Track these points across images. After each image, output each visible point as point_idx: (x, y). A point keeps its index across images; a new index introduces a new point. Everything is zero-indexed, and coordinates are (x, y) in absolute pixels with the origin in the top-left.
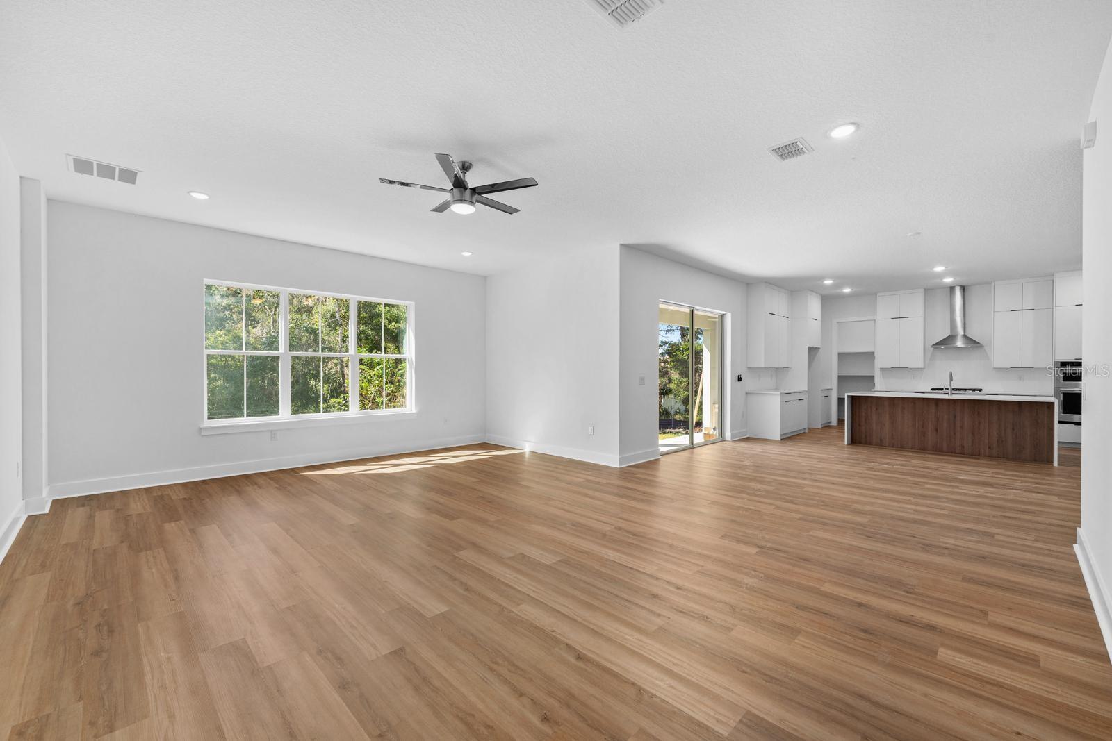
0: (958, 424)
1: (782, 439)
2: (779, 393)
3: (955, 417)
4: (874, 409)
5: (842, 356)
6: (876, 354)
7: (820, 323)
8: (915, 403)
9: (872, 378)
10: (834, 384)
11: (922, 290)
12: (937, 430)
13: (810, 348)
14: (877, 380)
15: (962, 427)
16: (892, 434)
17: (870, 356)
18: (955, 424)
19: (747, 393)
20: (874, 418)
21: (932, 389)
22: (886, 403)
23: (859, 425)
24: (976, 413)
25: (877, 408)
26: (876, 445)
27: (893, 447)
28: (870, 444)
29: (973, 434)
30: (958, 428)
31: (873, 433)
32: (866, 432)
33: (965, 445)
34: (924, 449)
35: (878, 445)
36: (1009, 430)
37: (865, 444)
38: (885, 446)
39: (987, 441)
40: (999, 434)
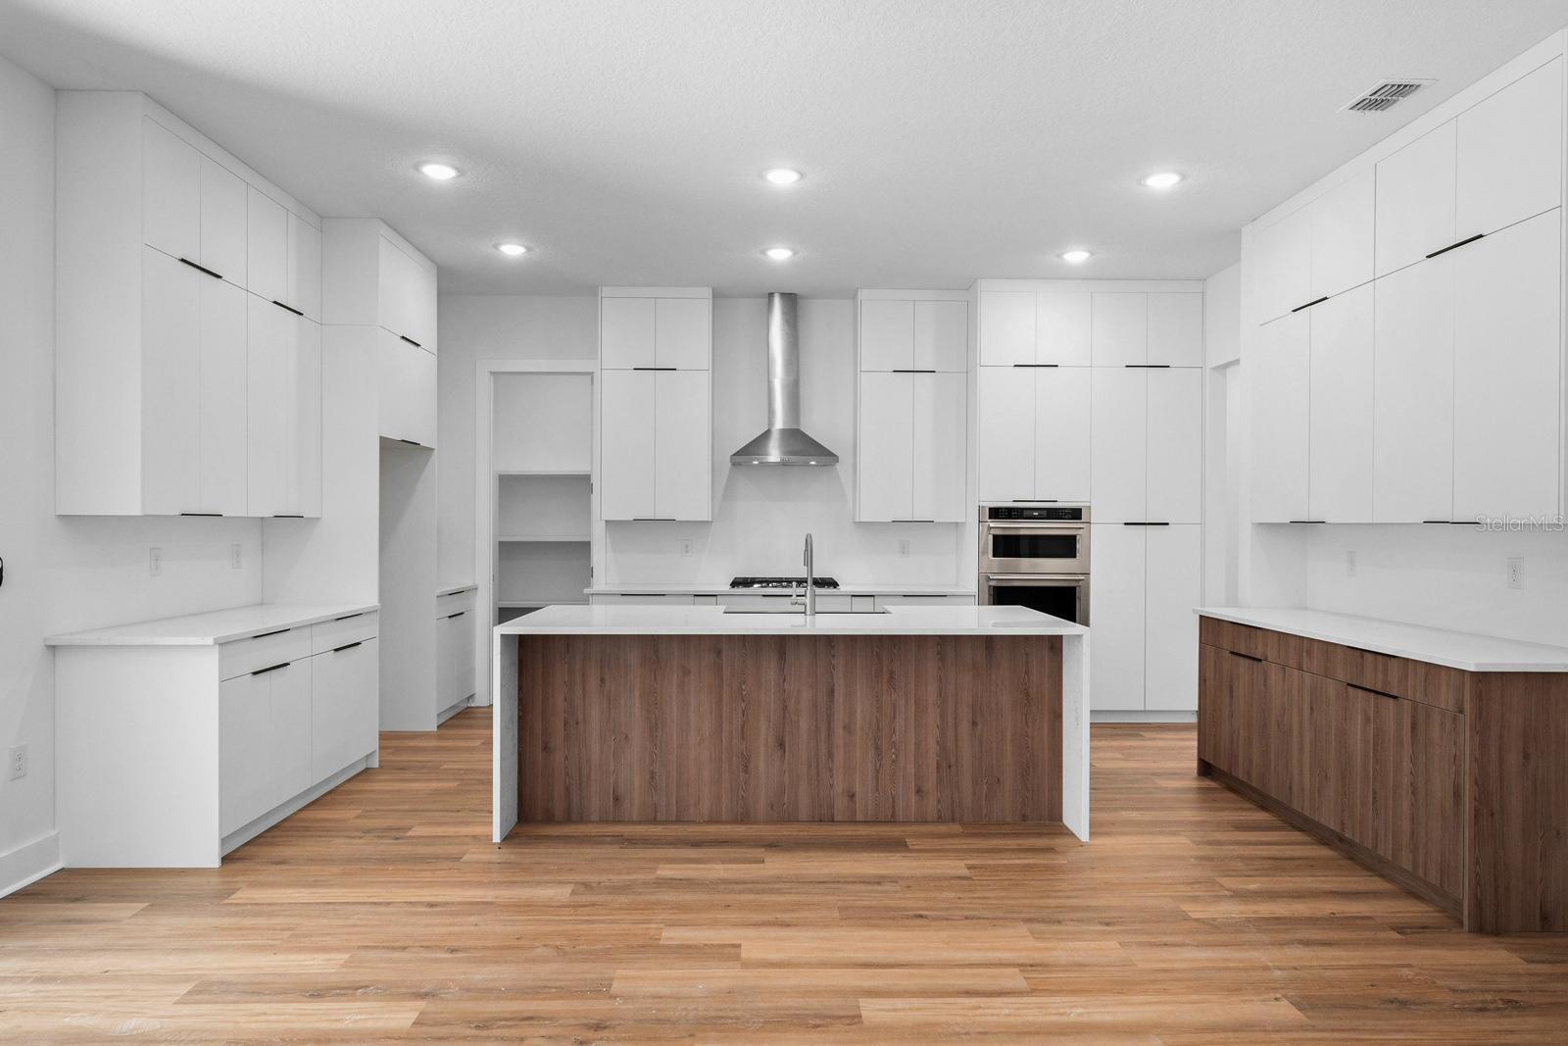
0: (840, 717)
1: (226, 859)
2: (210, 641)
3: (831, 692)
4: (593, 682)
5: (511, 486)
6: (595, 480)
7: (431, 361)
8: (719, 653)
9: (584, 548)
10: (480, 572)
11: (707, 292)
12: (781, 745)
13: (387, 447)
14: (599, 556)
15: (848, 728)
16: (652, 773)
17: (581, 484)
18: (830, 717)
19: (53, 648)
20: (595, 714)
21: (735, 583)
22: (634, 657)
23: (546, 748)
24: (886, 677)
25: (602, 680)
26: (602, 821)
27: (655, 821)
28: (582, 820)
29: (877, 749)
30: (839, 732)
31: (593, 773)
32: (567, 774)
33: (858, 789)
34: (744, 818)
35: (607, 822)
36: (965, 726)
37: (568, 820)
38: (631, 822)
39: (911, 770)
40: (941, 744)
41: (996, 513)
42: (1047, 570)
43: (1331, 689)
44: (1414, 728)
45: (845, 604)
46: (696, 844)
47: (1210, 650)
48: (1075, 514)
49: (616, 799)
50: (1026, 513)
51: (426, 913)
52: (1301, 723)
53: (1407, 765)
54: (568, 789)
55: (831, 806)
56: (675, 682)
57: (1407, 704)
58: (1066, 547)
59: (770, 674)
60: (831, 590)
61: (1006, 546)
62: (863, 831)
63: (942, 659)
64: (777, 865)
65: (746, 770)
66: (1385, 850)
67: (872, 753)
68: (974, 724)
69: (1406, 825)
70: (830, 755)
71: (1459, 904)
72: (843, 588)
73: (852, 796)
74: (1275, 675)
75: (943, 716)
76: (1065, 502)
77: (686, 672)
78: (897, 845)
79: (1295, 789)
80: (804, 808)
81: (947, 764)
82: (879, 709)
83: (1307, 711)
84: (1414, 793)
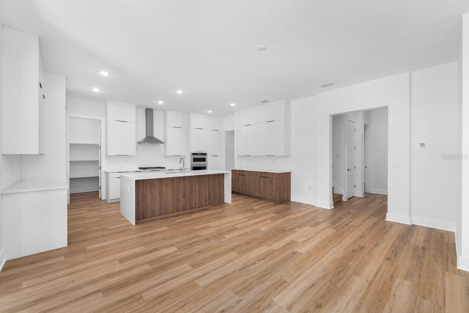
0: (194, 190)
3: (192, 186)
4: (148, 189)
8: (173, 180)
11: (135, 106)
12: (184, 196)
14: (103, 164)
15: (195, 192)
16: (161, 206)
18: (192, 190)
20: (149, 195)
22: (157, 183)
25: (150, 188)
26: (151, 217)
27: (161, 215)
28: (146, 218)
29: (199, 195)
30: (193, 193)
31: (148, 208)
32: (143, 209)
33: (196, 202)
34: (178, 211)
35: (152, 217)
36: (212, 189)
37: (143, 218)
38: (156, 216)
39: (204, 198)
40: (209, 192)
41: (193, 154)
42: (201, 164)
43: (257, 178)
44: (271, 181)
45: (168, 172)
46: (176, 216)
47: (234, 175)
48: (205, 154)
49: (153, 212)
50: (198, 154)
51: (143, 238)
52: (252, 183)
53: (270, 186)
54: (143, 212)
55: (192, 206)
56: (165, 187)
57: (269, 178)
58: (204, 160)
59: (182, 183)
60: (164, 169)
61: (195, 160)
62: (199, 209)
63: (208, 178)
64: (194, 216)
65: (178, 202)
66: (266, 197)
67: (198, 195)
68: (213, 188)
69: (270, 193)
70: (192, 197)
71: (278, 201)
72: (166, 169)
73: (196, 203)
74: (247, 177)
75: (209, 188)
76: (204, 152)
77: (167, 185)
78: (207, 210)
79: (251, 192)
80: (188, 208)
81: (209, 196)
82: (199, 188)
83: (253, 181)
84: (271, 189)
